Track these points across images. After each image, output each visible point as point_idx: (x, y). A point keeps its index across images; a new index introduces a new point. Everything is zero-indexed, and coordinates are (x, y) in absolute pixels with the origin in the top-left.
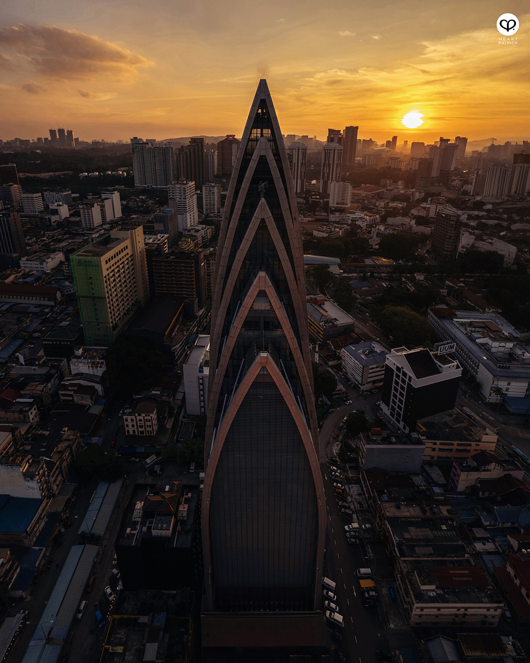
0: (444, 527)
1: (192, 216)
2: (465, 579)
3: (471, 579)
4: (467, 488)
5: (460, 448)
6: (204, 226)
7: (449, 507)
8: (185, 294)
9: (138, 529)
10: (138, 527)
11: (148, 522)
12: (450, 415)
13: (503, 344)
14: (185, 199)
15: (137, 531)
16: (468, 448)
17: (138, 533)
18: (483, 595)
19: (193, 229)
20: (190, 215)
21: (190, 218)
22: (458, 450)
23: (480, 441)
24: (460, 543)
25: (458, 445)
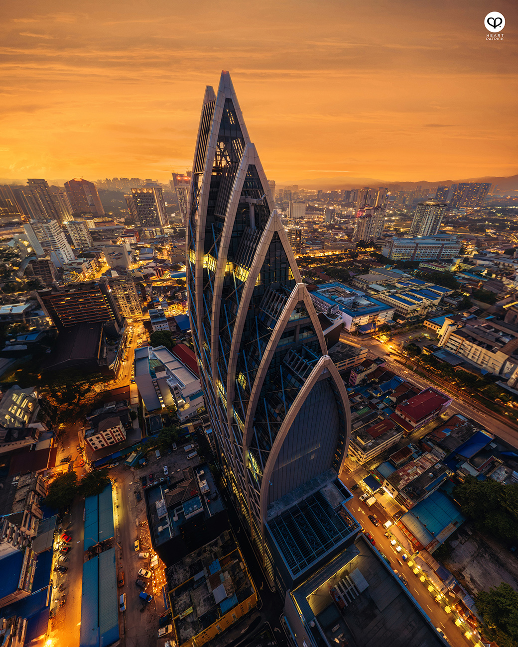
0: (361, 407)
1: (66, 252)
2: (384, 428)
3: (386, 427)
4: (361, 381)
5: (349, 362)
6: (86, 259)
7: (359, 396)
8: (100, 319)
9: (169, 522)
10: (168, 520)
11: (175, 512)
12: (338, 346)
13: (350, 298)
14: (52, 236)
15: (169, 524)
16: (353, 361)
17: (170, 525)
18: (393, 431)
19: (75, 263)
20: (64, 251)
21: (65, 254)
22: (348, 364)
23: (359, 355)
24: (374, 411)
25: (348, 361)
